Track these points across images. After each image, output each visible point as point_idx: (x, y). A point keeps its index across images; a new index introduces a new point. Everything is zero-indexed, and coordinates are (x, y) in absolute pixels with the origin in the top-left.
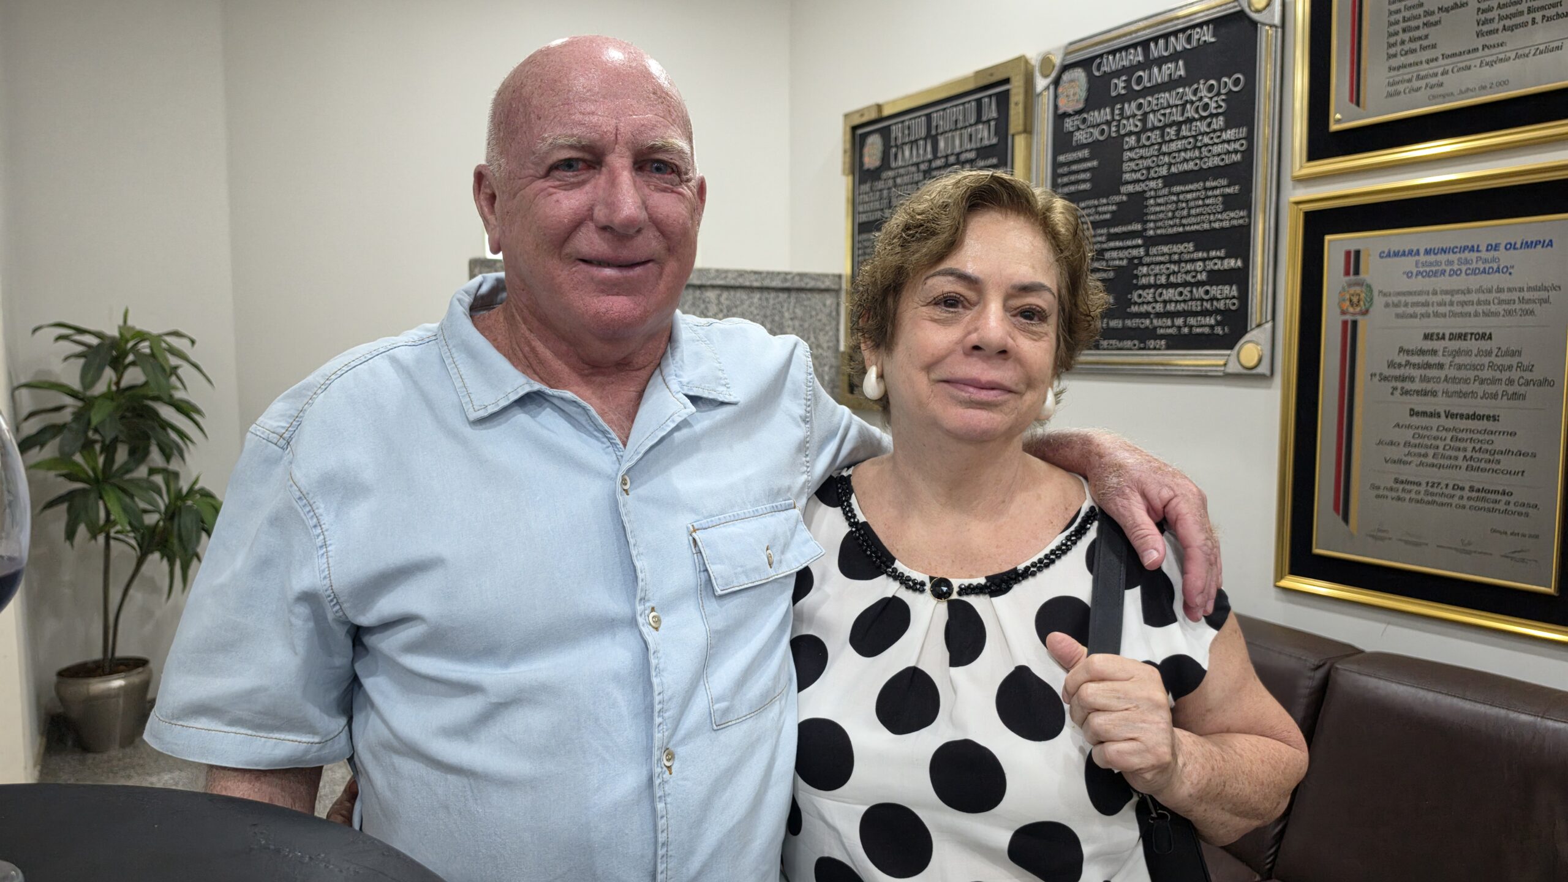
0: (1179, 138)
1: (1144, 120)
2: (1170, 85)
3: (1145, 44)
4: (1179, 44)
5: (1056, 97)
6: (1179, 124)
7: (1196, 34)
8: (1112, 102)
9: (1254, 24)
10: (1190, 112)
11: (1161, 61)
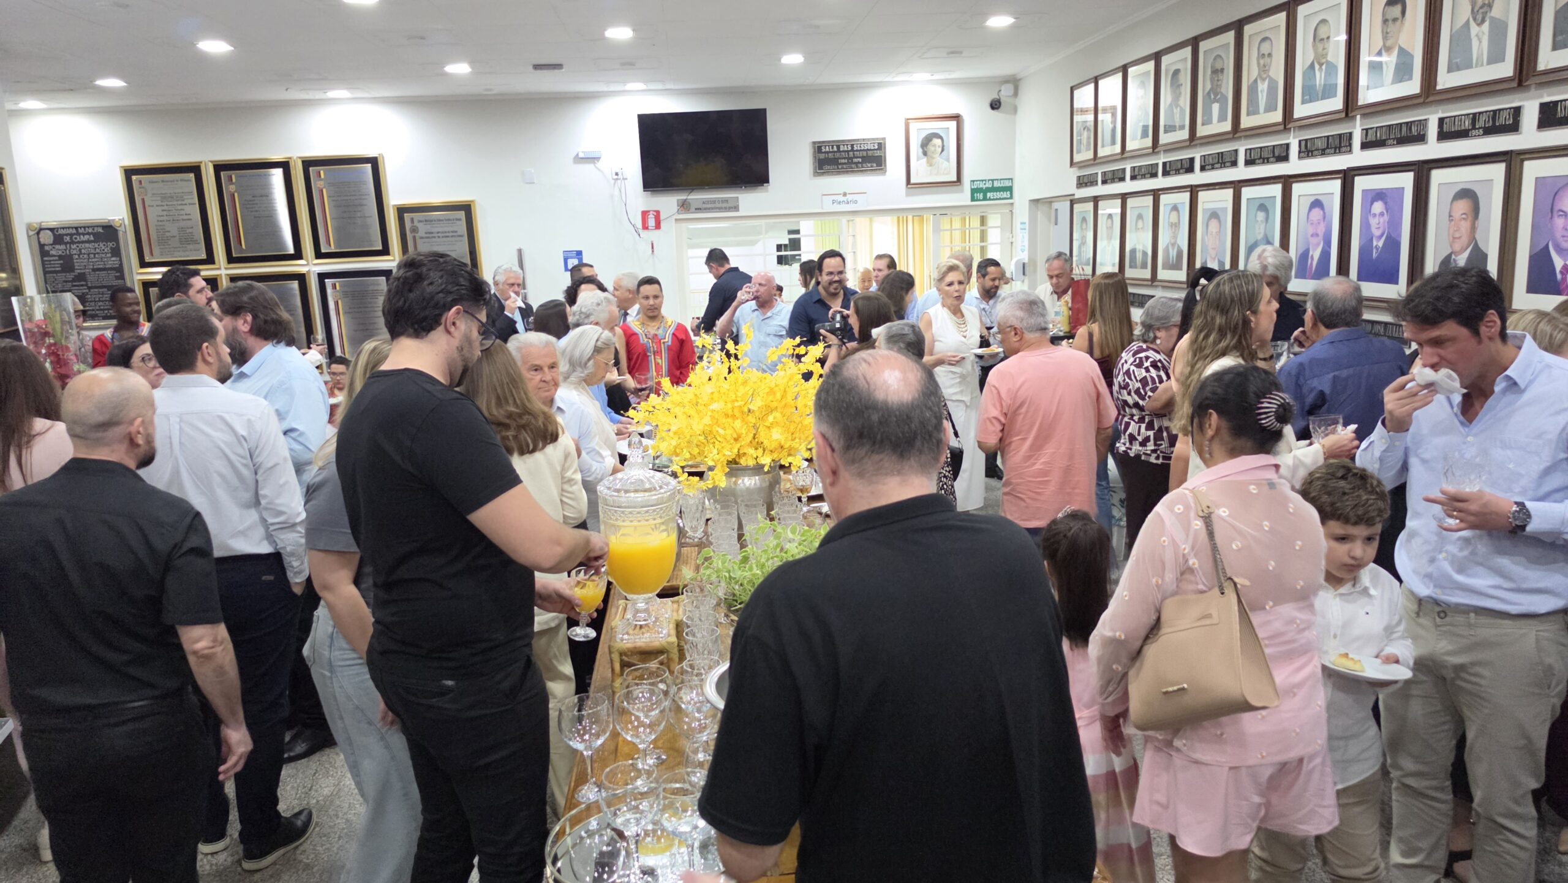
0: (95, 257)
1: (80, 250)
2: (88, 242)
3: (76, 228)
4: (90, 230)
5: (39, 238)
6: (95, 254)
7: (96, 229)
8: (66, 244)
9: (117, 230)
10: (98, 251)
11: (84, 234)
